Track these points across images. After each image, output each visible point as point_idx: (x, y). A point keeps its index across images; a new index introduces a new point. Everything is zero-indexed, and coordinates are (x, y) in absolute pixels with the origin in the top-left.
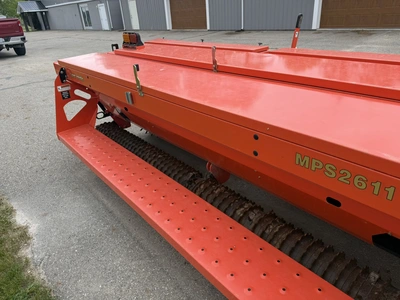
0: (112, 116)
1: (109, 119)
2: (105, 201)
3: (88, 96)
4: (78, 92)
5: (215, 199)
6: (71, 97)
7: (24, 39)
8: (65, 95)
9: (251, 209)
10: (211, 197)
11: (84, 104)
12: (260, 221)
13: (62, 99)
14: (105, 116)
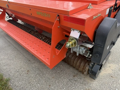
0: (12, 17)
1: (11, 19)
2: (8, 39)
3: (2, 10)
5: (35, 35)
9: (43, 37)
10: (34, 35)
11: (1, 13)
12: (45, 39)
14: (9, 18)
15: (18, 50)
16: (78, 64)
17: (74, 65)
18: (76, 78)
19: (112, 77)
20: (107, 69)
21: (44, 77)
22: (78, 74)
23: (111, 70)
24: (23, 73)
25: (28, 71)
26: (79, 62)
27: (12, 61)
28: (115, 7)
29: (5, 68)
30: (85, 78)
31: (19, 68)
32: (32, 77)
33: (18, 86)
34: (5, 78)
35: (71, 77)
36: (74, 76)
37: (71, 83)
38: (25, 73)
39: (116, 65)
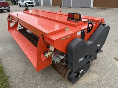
0: (23, 27)
4: (13, 21)
6: (11, 22)
7: (9, 7)
8: (10, 21)
11: (15, 23)
13: (9, 22)
14: (21, 27)
15: (22, 55)
16: (62, 71)
17: (59, 71)
18: (59, 82)
19: (89, 85)
20: (88, 77)
21: (35, 78)
22: (62, 79)
23: (91, 79)
24: (21, 73)
25: (24, 72)
26: (62, 69)
27: (15, 63)
28: (88, 29)
29: (8, 67)
30: (66, 83)
31: (18, 69)
32: (26, 77)
33: (14, 82)
34: (7, 75)
35: (56, 81)
36: (58, 80)
37: (54, 85)
38: (22, 73)
39: (97, 76)
